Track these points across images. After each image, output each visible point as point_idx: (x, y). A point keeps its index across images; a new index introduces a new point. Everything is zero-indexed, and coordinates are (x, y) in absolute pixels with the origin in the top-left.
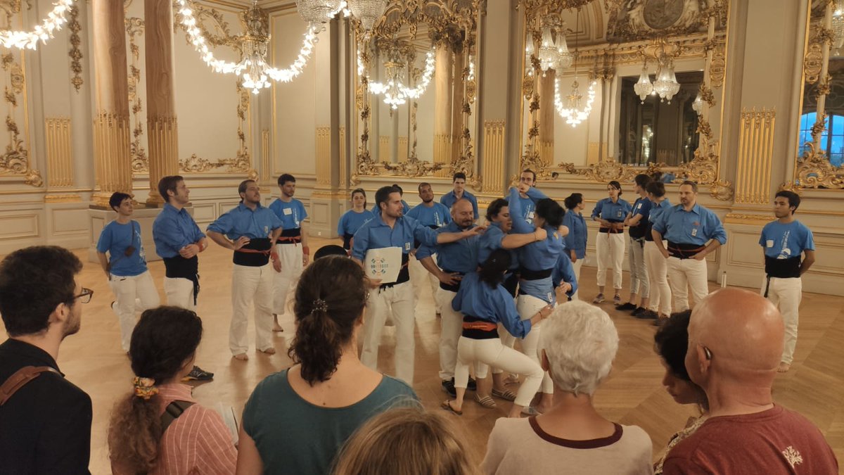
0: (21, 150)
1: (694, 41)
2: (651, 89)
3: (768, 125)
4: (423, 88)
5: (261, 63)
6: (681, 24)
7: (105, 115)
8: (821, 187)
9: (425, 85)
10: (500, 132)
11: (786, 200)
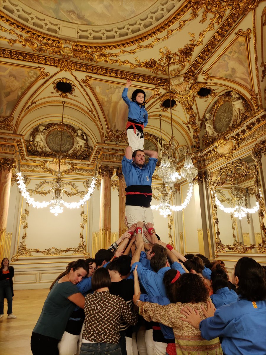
0: (84, 245)
7: (101, 230)
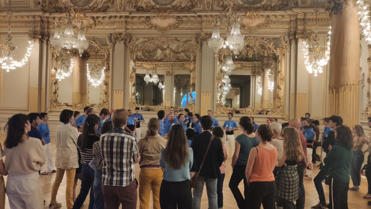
1: (161, 64)
2: (150, 80)
3: (209, 95)
4: (70, 73)
5: (11, 58)
6: (157, 58)
8: (223, 113)
9: (71, 72)
10: (121, 93)
11: (231, 115)
